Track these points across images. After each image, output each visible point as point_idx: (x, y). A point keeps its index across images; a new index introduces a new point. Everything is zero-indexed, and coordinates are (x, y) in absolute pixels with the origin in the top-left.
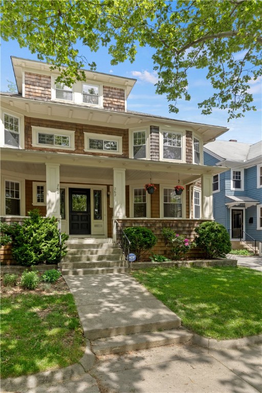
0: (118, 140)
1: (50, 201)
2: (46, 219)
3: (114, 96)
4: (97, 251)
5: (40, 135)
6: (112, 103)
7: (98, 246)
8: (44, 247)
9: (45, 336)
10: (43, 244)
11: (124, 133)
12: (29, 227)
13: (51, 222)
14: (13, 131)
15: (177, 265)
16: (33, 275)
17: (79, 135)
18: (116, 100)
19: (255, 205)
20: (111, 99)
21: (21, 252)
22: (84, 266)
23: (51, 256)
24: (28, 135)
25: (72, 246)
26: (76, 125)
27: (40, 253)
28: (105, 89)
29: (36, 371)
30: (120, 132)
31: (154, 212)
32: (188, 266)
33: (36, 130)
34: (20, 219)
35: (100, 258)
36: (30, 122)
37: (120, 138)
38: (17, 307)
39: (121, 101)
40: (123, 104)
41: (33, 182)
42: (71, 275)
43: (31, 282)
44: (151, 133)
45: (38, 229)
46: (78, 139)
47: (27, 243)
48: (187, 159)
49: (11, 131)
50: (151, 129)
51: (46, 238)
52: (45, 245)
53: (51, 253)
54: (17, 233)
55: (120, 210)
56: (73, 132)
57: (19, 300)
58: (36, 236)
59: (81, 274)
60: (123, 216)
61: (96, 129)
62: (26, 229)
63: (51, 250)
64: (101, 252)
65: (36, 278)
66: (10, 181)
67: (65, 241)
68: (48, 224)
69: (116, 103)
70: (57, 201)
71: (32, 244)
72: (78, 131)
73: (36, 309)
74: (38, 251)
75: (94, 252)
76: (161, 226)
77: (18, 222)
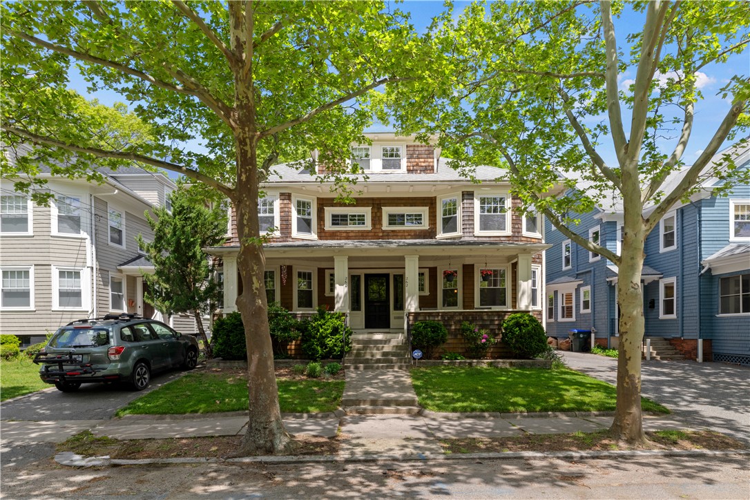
0: (424, 211)
1: (338, 295)
2: (333, 314)
3: (420, 156)
4: (383, 347)
5: (333, 216)
6: (417, 165)
7: (386, 342)
8: (330, 342)
9: (317, 400)
10: (329, 339)
11: (430, 202)
12: (316, 323)
13: (337, 318)
14: (306, 217)
15: (470, 364)
16: (317, 366)
17: (376, 211)
18: (422, 160)
19: (656, 279)
20: (417, 160)
21: (309, 346)
22: (367, 361)
23: (335, 350)
24: (321, 218)
25: (358, 342)
26: (373, 199)
27: (326, 348)
28: (409, 149)
29: (308, 412)
30: (425, 202)
31: (466, 300)
32: (485, 366)
33: (329, 212)
34: (310, 314)
35: (385, 354)
36: (323, 203)
37: (426, 209)
38: (302, 386)
39: (429, 160)
40: (431, 164)
41: (326, 270)
42: (352, 369)
43: (315, 372)
44: (463, 200)
45: (324, 325)
46: (376, 216)
47: (314, 338)
48: (513, 228)
49: (304, 217)
50: (463, 195)
51: (332, 334)
52: (330, 340)
53: (336, 348)
54: (306, 329)
55: (412, 302)
56: (369, 209)
57: (304, 383)
58: (322, 332)
59: (362, 369)
60: (415, 309)
61: (396, 201)
62: (314, 325)
63: (335, 345)
64: (387, 348)
65: (318, 368)
66: (302, 271)
67: (350, 337)
68: (334, 319)
69: (423, 164)
70: (345, 295)
71: (318, 339)
72: (375, 206)
73: (315, 388)
74: (324, 345)
75: (380, 348)
76: (462, 318)
77: (308, 317)
